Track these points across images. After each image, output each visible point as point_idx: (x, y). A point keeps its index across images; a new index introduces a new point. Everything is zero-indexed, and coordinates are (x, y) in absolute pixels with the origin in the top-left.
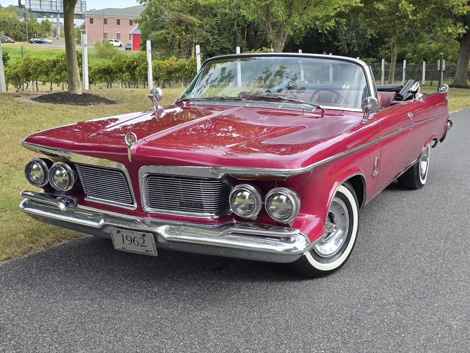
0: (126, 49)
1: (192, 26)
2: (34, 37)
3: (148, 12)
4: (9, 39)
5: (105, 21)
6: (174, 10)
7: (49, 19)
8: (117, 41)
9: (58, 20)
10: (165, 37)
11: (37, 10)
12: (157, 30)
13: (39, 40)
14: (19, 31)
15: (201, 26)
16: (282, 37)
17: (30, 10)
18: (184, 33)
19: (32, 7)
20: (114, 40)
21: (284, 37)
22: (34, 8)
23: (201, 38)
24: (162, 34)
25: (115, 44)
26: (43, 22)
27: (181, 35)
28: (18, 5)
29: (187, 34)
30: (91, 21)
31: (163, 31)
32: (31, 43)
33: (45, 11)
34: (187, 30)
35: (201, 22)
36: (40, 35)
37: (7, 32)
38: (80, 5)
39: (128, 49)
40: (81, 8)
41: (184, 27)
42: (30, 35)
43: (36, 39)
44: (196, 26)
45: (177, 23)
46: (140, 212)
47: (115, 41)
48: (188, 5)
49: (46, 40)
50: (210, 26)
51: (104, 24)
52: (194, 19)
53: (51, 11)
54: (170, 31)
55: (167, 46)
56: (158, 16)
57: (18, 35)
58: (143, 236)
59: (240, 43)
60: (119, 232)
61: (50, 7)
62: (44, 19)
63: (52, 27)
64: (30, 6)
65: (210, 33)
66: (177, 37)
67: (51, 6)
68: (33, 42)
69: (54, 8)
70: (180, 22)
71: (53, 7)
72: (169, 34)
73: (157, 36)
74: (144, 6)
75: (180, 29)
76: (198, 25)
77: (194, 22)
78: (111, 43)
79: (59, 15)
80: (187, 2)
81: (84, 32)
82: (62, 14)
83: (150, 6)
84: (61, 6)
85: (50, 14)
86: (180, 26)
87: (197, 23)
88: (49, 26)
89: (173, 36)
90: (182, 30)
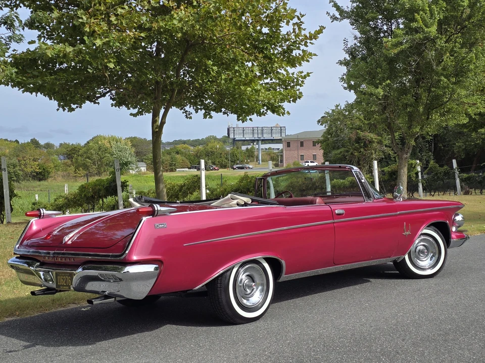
1: (370, 142)
2: (237, 164)
3: (328, 132)
4: (214, 167)
5: (302, 144)
6: (352, 128)
7: (255, 146)
8: (313, 162)
9: (259, 147)
10: (344, 155)
11: (240, 139)
12: (338, 148)
13: (241, 166)
14: (224, 159)
15: (380, 142)
16: (406, 149)
17: (234, 139)
18: (362, 150)
19: (236, 137)
20: (309, 161)
21: (408, 149)
22: (238, 137)
23: (381, 153)
24: (341, 152)
26: (247, 149)
27: (361, 152)
28: (227, 136)
29: (366, 150)
31: (342, 150)
32: (234, 169)
33: (248, 139)
34: (365, 147)
35: (380, 138)
36: (242, 162)
37: (213, 161)
38: (280, 131)
40: (281, 133)
41: (362, 144)
42: (234, 162)
43: (238, 166)
44: (374, 142)
45: (355, 141)
47: (311, 162)
48: (366, 122)
49: (247, 166)
51: (301, 146)
52: (372, 136)
53: (254, 138)
54: (349, 149)
56: (338, 136)
57: (223, 163)
61: (252, 135)
62: (249, 147)
63: (256, 153)
64: (234, 135)
65: (390, 148)
66: (356, 154)
67: (253, 133)
68: (236, 169)
69: (256, 136)
70: (358, 140)
72: (347, 151)
73: (336, 154)
74: (325, 127)
75: (358, 147)
76: (376, 141)
77: (372, 139)
78: (307, 164)
79: (260, 142)
80: (365, 119)
81: (282, 156)
82: (263, 140)
83: (330, 126)
84: (262, 133)
85: (253, 141)
86: (359, 143)
87: (375, 139)
88: (253, 152)
89: (352, 154)
90: (361, 147)
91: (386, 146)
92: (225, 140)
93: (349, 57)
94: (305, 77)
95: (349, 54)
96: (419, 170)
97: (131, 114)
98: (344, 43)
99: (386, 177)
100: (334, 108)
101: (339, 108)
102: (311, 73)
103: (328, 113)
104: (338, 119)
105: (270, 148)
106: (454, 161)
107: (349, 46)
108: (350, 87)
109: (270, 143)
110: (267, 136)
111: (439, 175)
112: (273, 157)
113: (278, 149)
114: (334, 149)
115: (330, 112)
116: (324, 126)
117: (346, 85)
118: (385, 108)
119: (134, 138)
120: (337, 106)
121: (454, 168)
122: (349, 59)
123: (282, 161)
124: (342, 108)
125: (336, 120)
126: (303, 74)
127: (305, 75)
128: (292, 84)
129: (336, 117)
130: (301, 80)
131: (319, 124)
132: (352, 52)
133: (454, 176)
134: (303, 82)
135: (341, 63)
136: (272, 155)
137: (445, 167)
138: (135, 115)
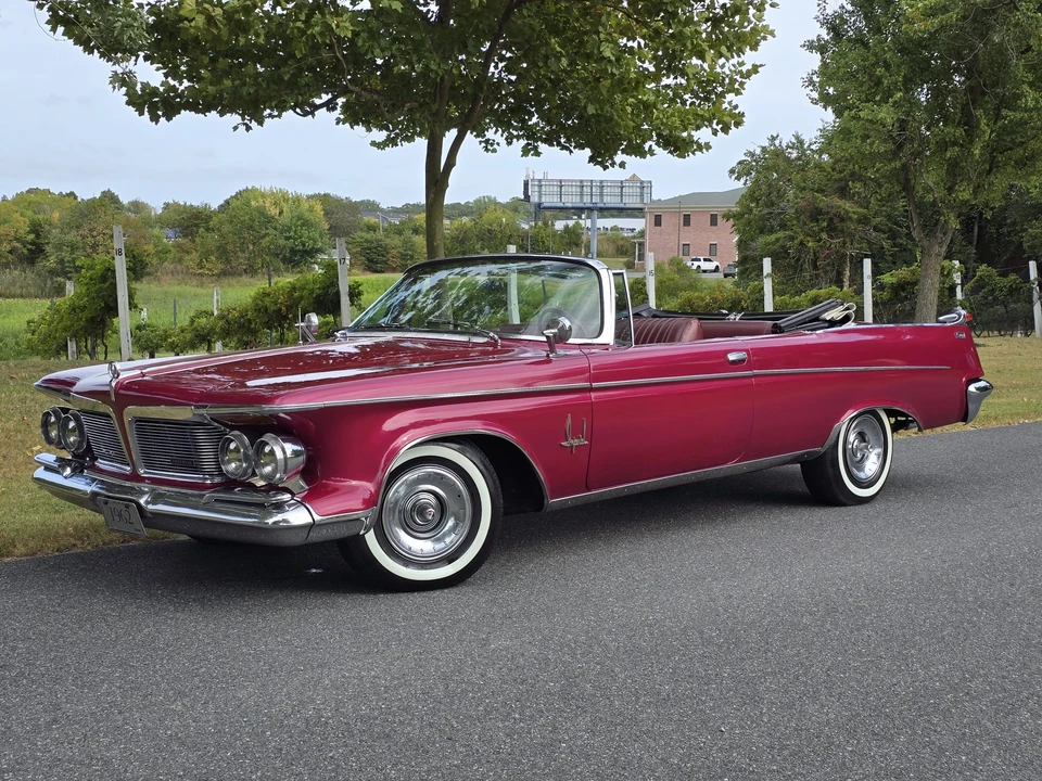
0: (726, 276)
1: (842, 220)
3: (752, 195)
5: (687, 220)
6: (804, 189)
7: (582, 222)
8: (710, 260)
9: (593, 223)
10: (783, 247)
11: (553, 205)
12: (772, 231)
15: (864, 220)
16: (940, 235)
17: (539, 206)
18: (824, 236)
19: (543, 200)
20: (702, 258)
22: (548, 201)
23: (864, 246)
24: (778, 240)
25: (705, 266)
26: (567, 227)
27: (820, 240)
28: (522, 197)
29: (832, 238)
30: (658, 221)
31: (781, 234)
33: (570, 205)
34: (832, 230)
35: (865, 211)
38: (639, 190)
39: (730, 275)
40: (642, 195)
41: (825, 224)
44: (851, 219)
45: (810, 217)
46: (135, 477)
47: (705, 260)
48: (836, 176)
50: (889, 217)
51: (684, 225)
52: (847, 206)
53: (582, 205)
54: (796, 232)
55: (789, 265)
56: (773, 204)
58: (127, 506)
59: (960, 252)
60: (106, 503)
61: (578, 197)
62: (571, 223)
63: (584, 238)
64: (540, 197)
65: (885, 233)
66: (810, 244)
67: (582, 195)
69: (587, 199)
70: (816, 214)
71: (585, 197)
72: (792, 238)
73: (767, 244)
74: (745, 184)
75: (816, 229)
76: (856, 217)
77: (847, 212)
78: (696, 264)
79: (596, 212)
80: (834, 169)
81: (641, 245)
82: (601, 210)
83: (756, 182)
84: (601, 195)
85: (579, 211)
86: (817, 221)
87: (854, 213)
88: (578, 236)
89: (801, 243)
90: (822, 230)
91: (876, 229)
92: (514, 207)
93: (828, 34)
94: (748, 75)
95: (828, 29)
96: (959, 281)
97: (373, 144)
98: (819, 5)
99: (886, 295)
100: (766, 143)
101: (777, 142)
102: (761, 66)
103: (752, 154)
104: (774, 167)
105: (615, 228)
106: (1032, 265)
107: (829, 11)
108: (826, 100)
109: (613, 216)
110: (611, 200)
111: (997, 292)
112: (622, 246)
113: (633, 230)
114: (762, 232)
115: (758, 151)
116: (742, 180)
117: (815, 95)
118: (900, 147)
119: (325, 195)
120: (773, 139)
121: (1032, 278)
122: (827, 38)
123: (642, 257)
124: (784, 145)
125: (767, 168)
126: (744, 69)
127: (748, 71)
128: (720, 89)
129: (771, 163)
130: (740, 80)
131: (733, 177)
132: (835, 25)
133: (1031, 297)
134: (742, 84)
135: (810, 46)
136: (621, 243)
137: (1013, 277)
138: (380, 146)
